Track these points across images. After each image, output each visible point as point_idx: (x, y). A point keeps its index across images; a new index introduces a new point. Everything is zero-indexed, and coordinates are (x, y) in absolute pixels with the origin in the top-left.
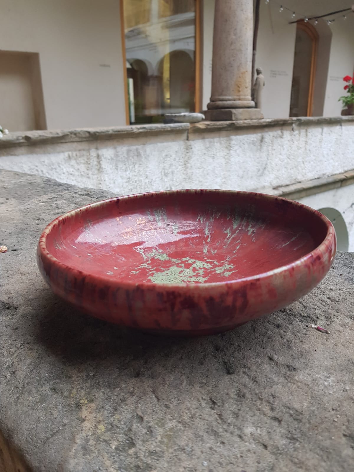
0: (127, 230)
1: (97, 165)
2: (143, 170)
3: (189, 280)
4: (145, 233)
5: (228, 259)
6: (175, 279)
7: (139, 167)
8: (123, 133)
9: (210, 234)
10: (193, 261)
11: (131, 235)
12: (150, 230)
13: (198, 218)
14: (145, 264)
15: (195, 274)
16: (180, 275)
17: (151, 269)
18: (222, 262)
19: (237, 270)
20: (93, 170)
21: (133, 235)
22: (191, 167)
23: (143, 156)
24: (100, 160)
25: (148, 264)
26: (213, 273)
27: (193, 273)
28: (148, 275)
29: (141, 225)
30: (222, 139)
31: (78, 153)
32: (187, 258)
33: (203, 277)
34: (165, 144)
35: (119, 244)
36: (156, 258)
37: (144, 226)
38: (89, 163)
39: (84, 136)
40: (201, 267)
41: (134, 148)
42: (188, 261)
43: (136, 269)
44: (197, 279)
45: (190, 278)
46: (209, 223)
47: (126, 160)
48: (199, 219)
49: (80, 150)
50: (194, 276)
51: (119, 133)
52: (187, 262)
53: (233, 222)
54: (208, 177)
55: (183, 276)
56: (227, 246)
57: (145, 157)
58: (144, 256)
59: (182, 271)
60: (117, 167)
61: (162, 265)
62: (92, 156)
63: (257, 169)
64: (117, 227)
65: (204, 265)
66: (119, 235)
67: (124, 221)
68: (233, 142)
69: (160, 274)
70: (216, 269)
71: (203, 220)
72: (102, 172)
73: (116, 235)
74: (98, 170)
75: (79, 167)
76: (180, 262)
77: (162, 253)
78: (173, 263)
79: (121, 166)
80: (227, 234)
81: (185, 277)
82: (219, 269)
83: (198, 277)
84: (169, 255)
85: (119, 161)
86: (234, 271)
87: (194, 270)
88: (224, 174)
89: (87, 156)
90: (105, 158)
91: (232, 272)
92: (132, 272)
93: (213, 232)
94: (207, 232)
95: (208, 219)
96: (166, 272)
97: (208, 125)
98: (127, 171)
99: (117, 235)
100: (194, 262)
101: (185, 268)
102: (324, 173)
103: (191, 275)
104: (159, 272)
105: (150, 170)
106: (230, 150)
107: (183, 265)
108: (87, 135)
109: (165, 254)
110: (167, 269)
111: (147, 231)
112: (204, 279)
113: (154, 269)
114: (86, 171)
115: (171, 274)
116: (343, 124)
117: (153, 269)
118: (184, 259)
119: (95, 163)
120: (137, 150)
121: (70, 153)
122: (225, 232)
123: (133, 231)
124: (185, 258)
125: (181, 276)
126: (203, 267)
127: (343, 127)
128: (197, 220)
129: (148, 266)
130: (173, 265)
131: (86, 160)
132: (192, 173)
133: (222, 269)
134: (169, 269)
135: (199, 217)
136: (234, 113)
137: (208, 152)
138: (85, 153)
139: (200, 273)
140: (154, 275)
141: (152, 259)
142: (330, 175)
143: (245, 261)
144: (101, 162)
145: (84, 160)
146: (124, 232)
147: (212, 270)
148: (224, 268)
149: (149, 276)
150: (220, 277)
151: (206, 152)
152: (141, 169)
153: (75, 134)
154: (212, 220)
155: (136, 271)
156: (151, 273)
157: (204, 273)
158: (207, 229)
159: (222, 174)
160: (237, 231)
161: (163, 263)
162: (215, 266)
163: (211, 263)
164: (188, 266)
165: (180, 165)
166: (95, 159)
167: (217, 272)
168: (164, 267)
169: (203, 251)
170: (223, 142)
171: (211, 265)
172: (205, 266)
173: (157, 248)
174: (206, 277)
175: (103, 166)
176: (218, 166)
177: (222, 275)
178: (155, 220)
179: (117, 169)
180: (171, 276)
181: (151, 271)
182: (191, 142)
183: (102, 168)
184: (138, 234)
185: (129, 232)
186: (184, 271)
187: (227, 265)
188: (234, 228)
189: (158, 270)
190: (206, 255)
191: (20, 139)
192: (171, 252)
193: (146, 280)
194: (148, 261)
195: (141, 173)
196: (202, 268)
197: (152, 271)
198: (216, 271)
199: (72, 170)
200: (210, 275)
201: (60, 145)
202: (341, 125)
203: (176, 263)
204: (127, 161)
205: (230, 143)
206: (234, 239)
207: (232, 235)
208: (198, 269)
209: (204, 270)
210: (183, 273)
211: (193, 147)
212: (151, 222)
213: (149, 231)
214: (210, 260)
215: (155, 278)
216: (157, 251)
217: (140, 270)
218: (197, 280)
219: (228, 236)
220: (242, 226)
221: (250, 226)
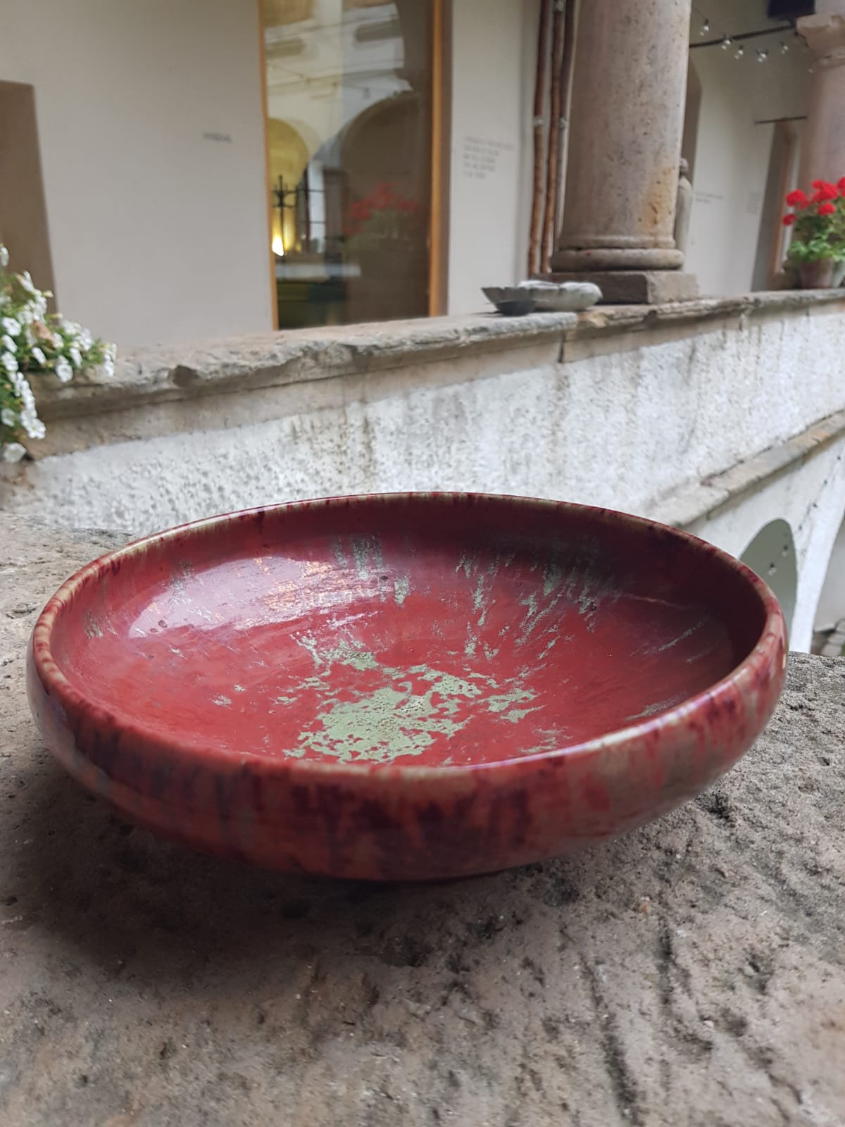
0: (281, 589)
1: (363, 455)
2: (467, 458)
3: (419, 728)
4: (326, 596)
5: (522, 675)
6: (383, 722)
7: (459, 449)
8: (437, 346)
9: (486, 606)
10: (435, 674)
11: (290, 602)
12: (339, 589)
13: (458, 564)
14: (315, 679)
15: (436, 711)
16: (397, 712)
17: (327, 693)
18: (507, 681)
19: (542, 707)
20: (354, 470)
21: (293, 601)
22: (565, 439)
23: (469, 416)
24: (371, 435)
25: (323, 679)
26: (481, 711)
27: (431, 707)
28: (318, 708)
29: (318, 576)
30: (625, 355)
31: (315, 418)
32: (423, 668)
33: (455, 721)
34: (516, 376)
35: (257, 624)
36: (345, 663)
37: (323, 580)
38: (343, 448)
39: (337, 361)
40: (452, 693)
41: (449, 391)
42: (422, 674)
43: (291, 691)
44: (439, 725)
45: (421, 722)
46: (488, 577)
47: (431, 432)
48: (462, 567)
49: (321, 409)
50: (431, 716)
51: (426, 347)
52: (419, 678)
53: (544, 577)
54: (595, 466)
55: (404, 715)
56: (524, 639)
57: (473, 419)
58: (316, 656)
59: (403, 703)
60: (410, 454)
61: (358, 682)
62: (352, 425)
63: (679, 433)
64: (256, 581)
65: (461, 687)
66: (258, 600)
67: (274, 566)
68: (645, 364)
69: (348, 706)
70: (491, 699)
71: (472, 570)
72: (373, 474)
73: (251, 600)
74: (365, 470)
75: (318, 465)
76: (402, 676)
77: (363, 649)
78: (386, 680)
79: (419, 452)
80: (528, 607)
81: (410, 719)
82: (497, 701)
83: (442, 720)
84: (379, 658)
85: (415, 435)
86: (533, 709)
87: (436, 699)
88: (623, 455)
89: (340, 427)
90: (383, 430)
91: (528, 711)
92: (279, 698)
93: (494, 601)
94: (478, 600)
95: (483, 568)
96: (363, 703)
97: (610, 317)
98: (432, 466)
99: (254, 600)
100: (438, 679)
101: (414, 693)
102: (777, 434)
103: (426, 714)
104: (346, 703)
105: (483, 458)
106: (637, 385)
107: (409, 685)
108: (347, 356)
109: (369, 654)
110: (368, 693)
111: (331, 591)
112: (455, 725)
113: (336, 692)
114: (337, 477)
115: (375, 709)
116: (811, 311)
117: (332, 694)
118: (415, 669)
119: (360, 448)
120: (456, 397)
121: (295, 419)
122: (524, 603)
123: (296, 591)
124: (417, 667)
125: (400, 717)
126: (459, 692)
127: (812, 319)
128: (458, 568)
129: (321, 685)
130: (384, 685)
131: (337, 440)
132: (566, 456)
133: (504, 701)
134: (372, 696)
135: (462, 562)
136: (653, 284)
137: (597, 393)
138: (332, 416)
139: (447, 710)
140: (333, 710)
141: (337, 667)
142: (785, 440)
143: (565, 682)
144: (373, 443)
145: (332, 441)
146: (272, 594)
147: (479, 701)
148: (511, 698)
149: (319, 712)
150: (496, 724)
151: (594, 395)
152: (463, 457)
153: (315, 356)
154: (493, 570)
155: (290, 696)
156: (325, 703)
157: (458, 710)
158: (479, 591)
159: (619, 452)
160: (554, 602)
161: (362, 679)
162: (489, 692)
163: (479, 682)
164: (421, 687)
165: (544, 436)
166: (359, 436)
167: (491, 708)
168: (360, 688)
169: (464, 649)
170: (626, 364)
171: (481, 690)
172: (465, 691)
173: (351, 636)
174: (462, 721)
175: (377, 456)
176: (613, 432)
177: (502, 718)
178: (352, 566)
179: (410, 464)
180: (374, 713)
181: (327, 698)
182: (568, 368)
183: (376, 462)
184: (308, 599)
185: (284, 594)
186: (408, 701)
187: (518, 691)
188: (546, 594)
189: (345, 697)
190: (470, 662)
191: (163, 380)
192: (386, 649)
193: (311, 723)
194: (323, 668)
195: (462, 469)
196: (454, 696)
197: (331, 697)
198: (490, 705)
199: (300, 476)
200: (472, 716)
201: (269, 393)
202: (808, 315)
203: (394, 678)
204: (433, 434)
205: (638, 367)
206: (544, 623)
207: (539, 612)
208: (445, 697)
209: (460, 701)
210: (405, 708)
211: (571, 381)
212: (342, 571)
213: (334, 594)
214: (479, 675)
215: (333, 717)
216: (351, 644)
217: (300, 696)
218: (439, 729)
219: (530, 614)
220: (567, 590)
221: (586, 591)
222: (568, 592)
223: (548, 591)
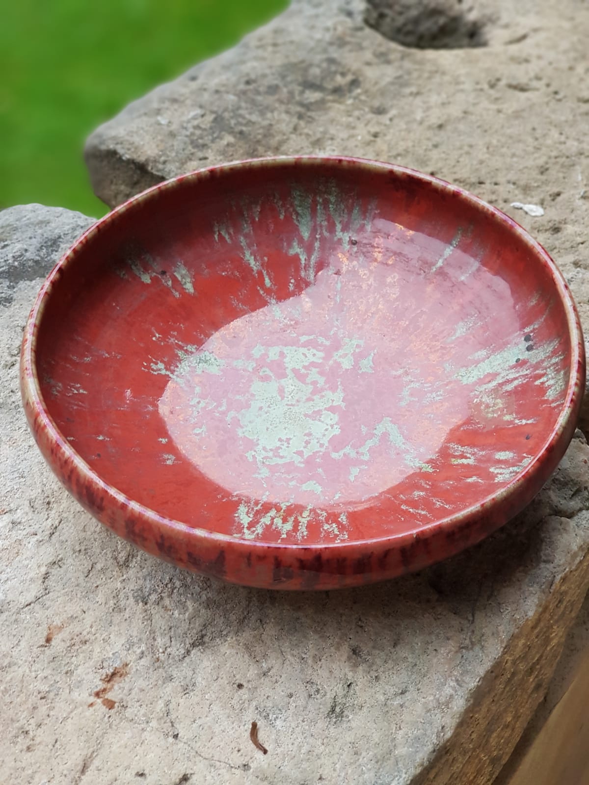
9: (262, 265)
13: (214, 233)
25: (203, 397)
36: (198, 372)
46: (246, 236)
48: (220, 235)
53: (296, 222)
58: (175, 378)
71: (229, 234)
77: (199, 351)
80: (297, 256)
93: (266, 259)
94: (252, 262)
95: (237, 228)
122: (292, 252)
128: (216, 237)
135: (217, 229)
154: (247, 229)
158: (247, 254)
160: (317, 245)
188: (305, 239)
203: (252, 370)
207: (309, 257)
219: (303, 262)
220: (322, 230)
221: (339, 227)
222: (324, 231)
223: (306, 235)
